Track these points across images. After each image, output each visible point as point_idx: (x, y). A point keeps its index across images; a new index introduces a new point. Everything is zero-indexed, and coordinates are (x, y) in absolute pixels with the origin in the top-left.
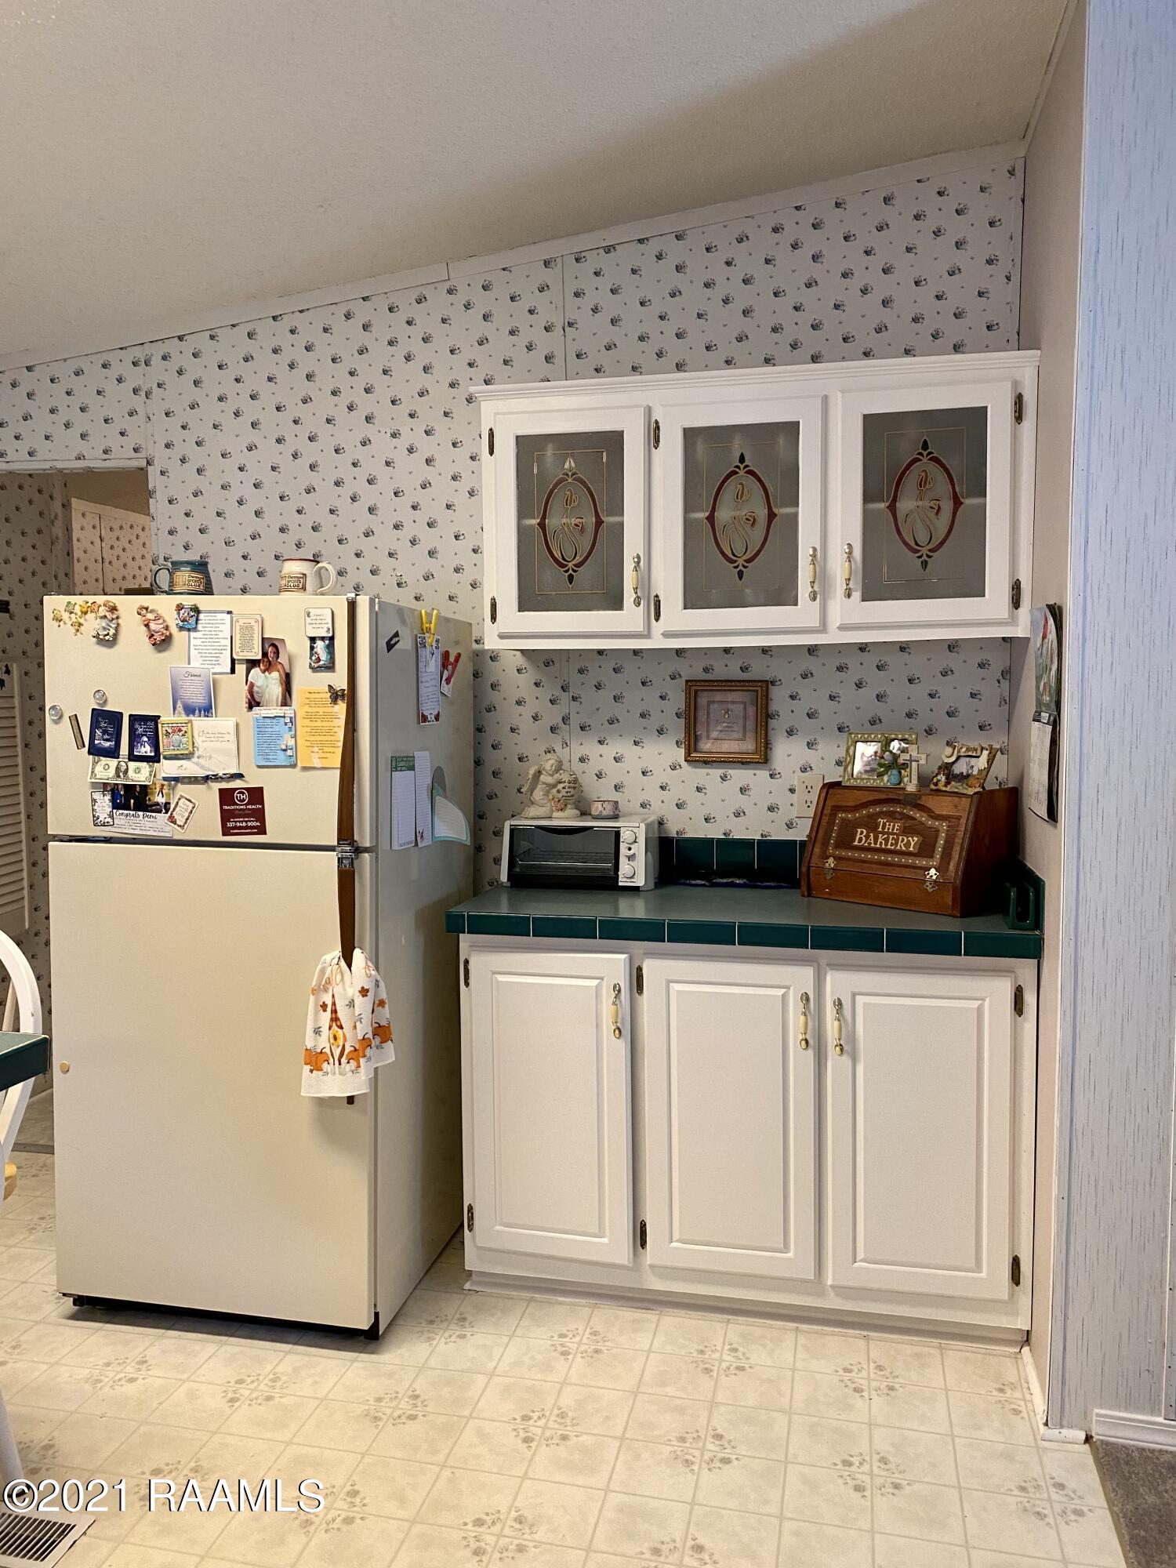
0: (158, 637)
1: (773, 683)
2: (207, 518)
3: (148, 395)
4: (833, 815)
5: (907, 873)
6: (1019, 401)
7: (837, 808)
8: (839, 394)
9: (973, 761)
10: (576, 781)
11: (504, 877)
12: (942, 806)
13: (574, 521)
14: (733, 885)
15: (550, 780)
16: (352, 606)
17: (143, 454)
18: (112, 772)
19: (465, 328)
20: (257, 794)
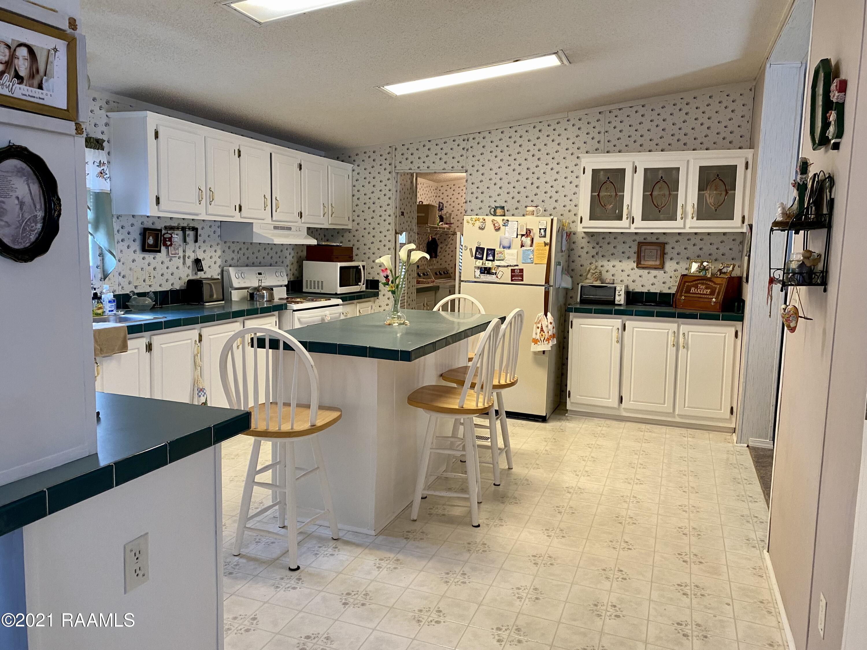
0: (497, 228)
1: (666, 243)
2: (484, 189)
3: (467, 150)
4: (684, 284)
5: (706, 300)
6: (747, 163)
7: (685, 282)
8: (692, 160)
9: (728, 268)
10: (601, 272)
11: (579, 300)
12: (718, 281)
13: (609, 194)
14: (651, 305)
15: (594, 272)
16: (552, 220)
17: (465, 169)
18: (481, 264)
19: (572, 132)
20: (521, 271)
